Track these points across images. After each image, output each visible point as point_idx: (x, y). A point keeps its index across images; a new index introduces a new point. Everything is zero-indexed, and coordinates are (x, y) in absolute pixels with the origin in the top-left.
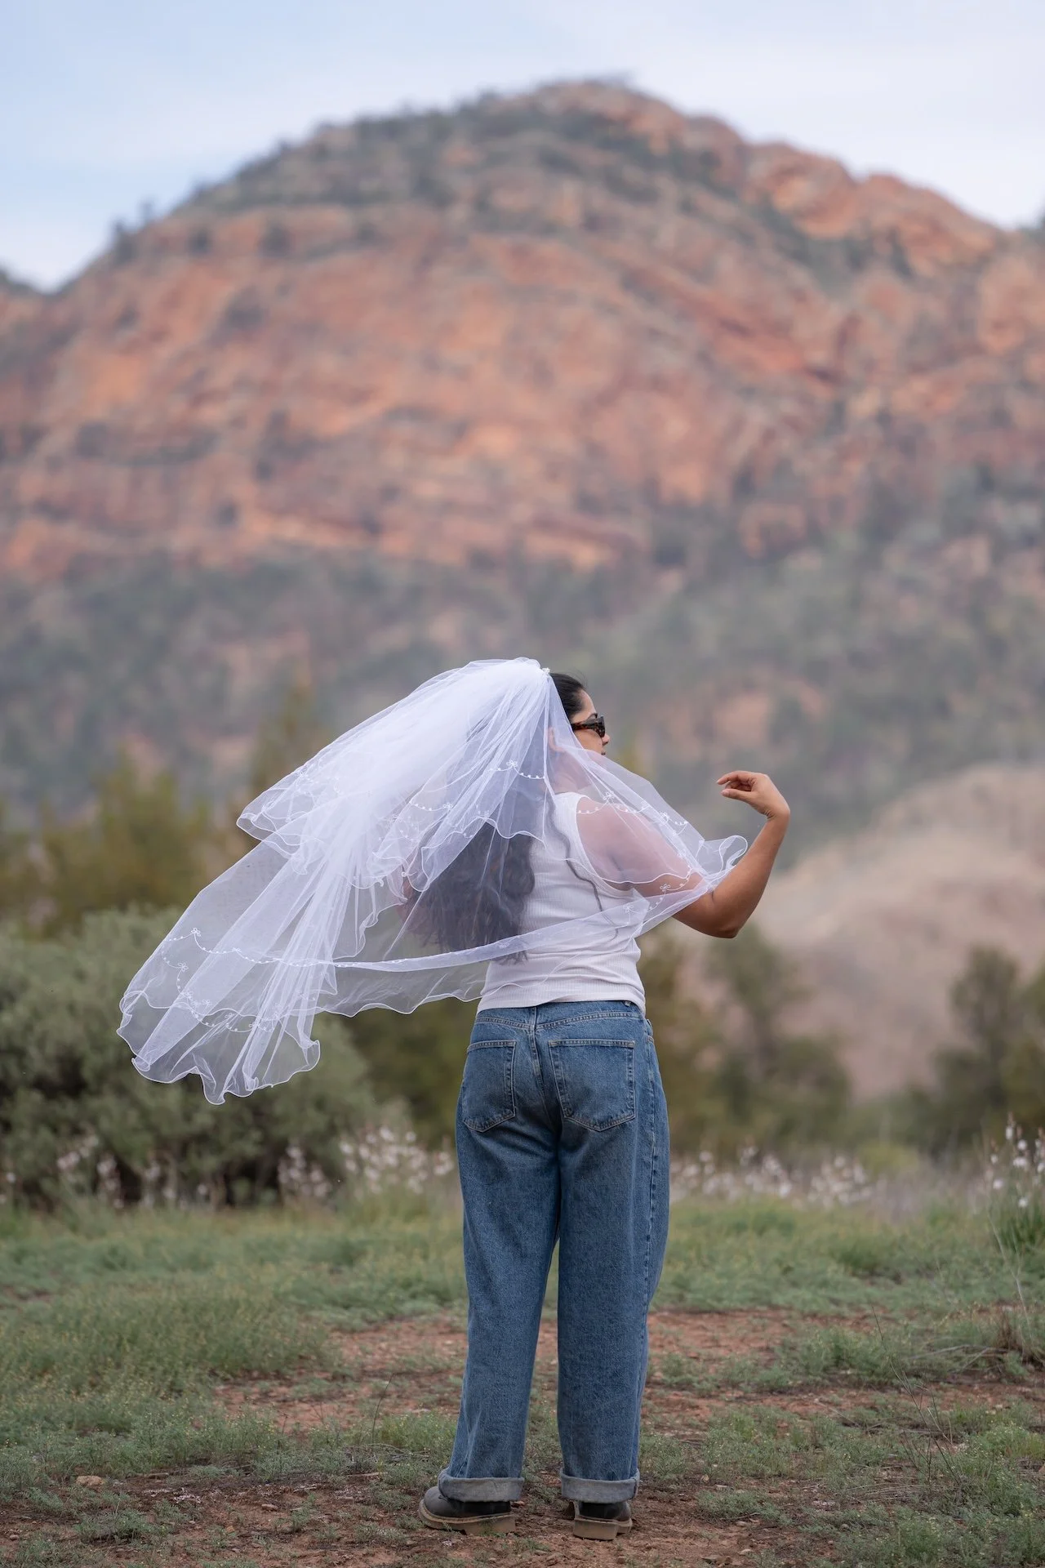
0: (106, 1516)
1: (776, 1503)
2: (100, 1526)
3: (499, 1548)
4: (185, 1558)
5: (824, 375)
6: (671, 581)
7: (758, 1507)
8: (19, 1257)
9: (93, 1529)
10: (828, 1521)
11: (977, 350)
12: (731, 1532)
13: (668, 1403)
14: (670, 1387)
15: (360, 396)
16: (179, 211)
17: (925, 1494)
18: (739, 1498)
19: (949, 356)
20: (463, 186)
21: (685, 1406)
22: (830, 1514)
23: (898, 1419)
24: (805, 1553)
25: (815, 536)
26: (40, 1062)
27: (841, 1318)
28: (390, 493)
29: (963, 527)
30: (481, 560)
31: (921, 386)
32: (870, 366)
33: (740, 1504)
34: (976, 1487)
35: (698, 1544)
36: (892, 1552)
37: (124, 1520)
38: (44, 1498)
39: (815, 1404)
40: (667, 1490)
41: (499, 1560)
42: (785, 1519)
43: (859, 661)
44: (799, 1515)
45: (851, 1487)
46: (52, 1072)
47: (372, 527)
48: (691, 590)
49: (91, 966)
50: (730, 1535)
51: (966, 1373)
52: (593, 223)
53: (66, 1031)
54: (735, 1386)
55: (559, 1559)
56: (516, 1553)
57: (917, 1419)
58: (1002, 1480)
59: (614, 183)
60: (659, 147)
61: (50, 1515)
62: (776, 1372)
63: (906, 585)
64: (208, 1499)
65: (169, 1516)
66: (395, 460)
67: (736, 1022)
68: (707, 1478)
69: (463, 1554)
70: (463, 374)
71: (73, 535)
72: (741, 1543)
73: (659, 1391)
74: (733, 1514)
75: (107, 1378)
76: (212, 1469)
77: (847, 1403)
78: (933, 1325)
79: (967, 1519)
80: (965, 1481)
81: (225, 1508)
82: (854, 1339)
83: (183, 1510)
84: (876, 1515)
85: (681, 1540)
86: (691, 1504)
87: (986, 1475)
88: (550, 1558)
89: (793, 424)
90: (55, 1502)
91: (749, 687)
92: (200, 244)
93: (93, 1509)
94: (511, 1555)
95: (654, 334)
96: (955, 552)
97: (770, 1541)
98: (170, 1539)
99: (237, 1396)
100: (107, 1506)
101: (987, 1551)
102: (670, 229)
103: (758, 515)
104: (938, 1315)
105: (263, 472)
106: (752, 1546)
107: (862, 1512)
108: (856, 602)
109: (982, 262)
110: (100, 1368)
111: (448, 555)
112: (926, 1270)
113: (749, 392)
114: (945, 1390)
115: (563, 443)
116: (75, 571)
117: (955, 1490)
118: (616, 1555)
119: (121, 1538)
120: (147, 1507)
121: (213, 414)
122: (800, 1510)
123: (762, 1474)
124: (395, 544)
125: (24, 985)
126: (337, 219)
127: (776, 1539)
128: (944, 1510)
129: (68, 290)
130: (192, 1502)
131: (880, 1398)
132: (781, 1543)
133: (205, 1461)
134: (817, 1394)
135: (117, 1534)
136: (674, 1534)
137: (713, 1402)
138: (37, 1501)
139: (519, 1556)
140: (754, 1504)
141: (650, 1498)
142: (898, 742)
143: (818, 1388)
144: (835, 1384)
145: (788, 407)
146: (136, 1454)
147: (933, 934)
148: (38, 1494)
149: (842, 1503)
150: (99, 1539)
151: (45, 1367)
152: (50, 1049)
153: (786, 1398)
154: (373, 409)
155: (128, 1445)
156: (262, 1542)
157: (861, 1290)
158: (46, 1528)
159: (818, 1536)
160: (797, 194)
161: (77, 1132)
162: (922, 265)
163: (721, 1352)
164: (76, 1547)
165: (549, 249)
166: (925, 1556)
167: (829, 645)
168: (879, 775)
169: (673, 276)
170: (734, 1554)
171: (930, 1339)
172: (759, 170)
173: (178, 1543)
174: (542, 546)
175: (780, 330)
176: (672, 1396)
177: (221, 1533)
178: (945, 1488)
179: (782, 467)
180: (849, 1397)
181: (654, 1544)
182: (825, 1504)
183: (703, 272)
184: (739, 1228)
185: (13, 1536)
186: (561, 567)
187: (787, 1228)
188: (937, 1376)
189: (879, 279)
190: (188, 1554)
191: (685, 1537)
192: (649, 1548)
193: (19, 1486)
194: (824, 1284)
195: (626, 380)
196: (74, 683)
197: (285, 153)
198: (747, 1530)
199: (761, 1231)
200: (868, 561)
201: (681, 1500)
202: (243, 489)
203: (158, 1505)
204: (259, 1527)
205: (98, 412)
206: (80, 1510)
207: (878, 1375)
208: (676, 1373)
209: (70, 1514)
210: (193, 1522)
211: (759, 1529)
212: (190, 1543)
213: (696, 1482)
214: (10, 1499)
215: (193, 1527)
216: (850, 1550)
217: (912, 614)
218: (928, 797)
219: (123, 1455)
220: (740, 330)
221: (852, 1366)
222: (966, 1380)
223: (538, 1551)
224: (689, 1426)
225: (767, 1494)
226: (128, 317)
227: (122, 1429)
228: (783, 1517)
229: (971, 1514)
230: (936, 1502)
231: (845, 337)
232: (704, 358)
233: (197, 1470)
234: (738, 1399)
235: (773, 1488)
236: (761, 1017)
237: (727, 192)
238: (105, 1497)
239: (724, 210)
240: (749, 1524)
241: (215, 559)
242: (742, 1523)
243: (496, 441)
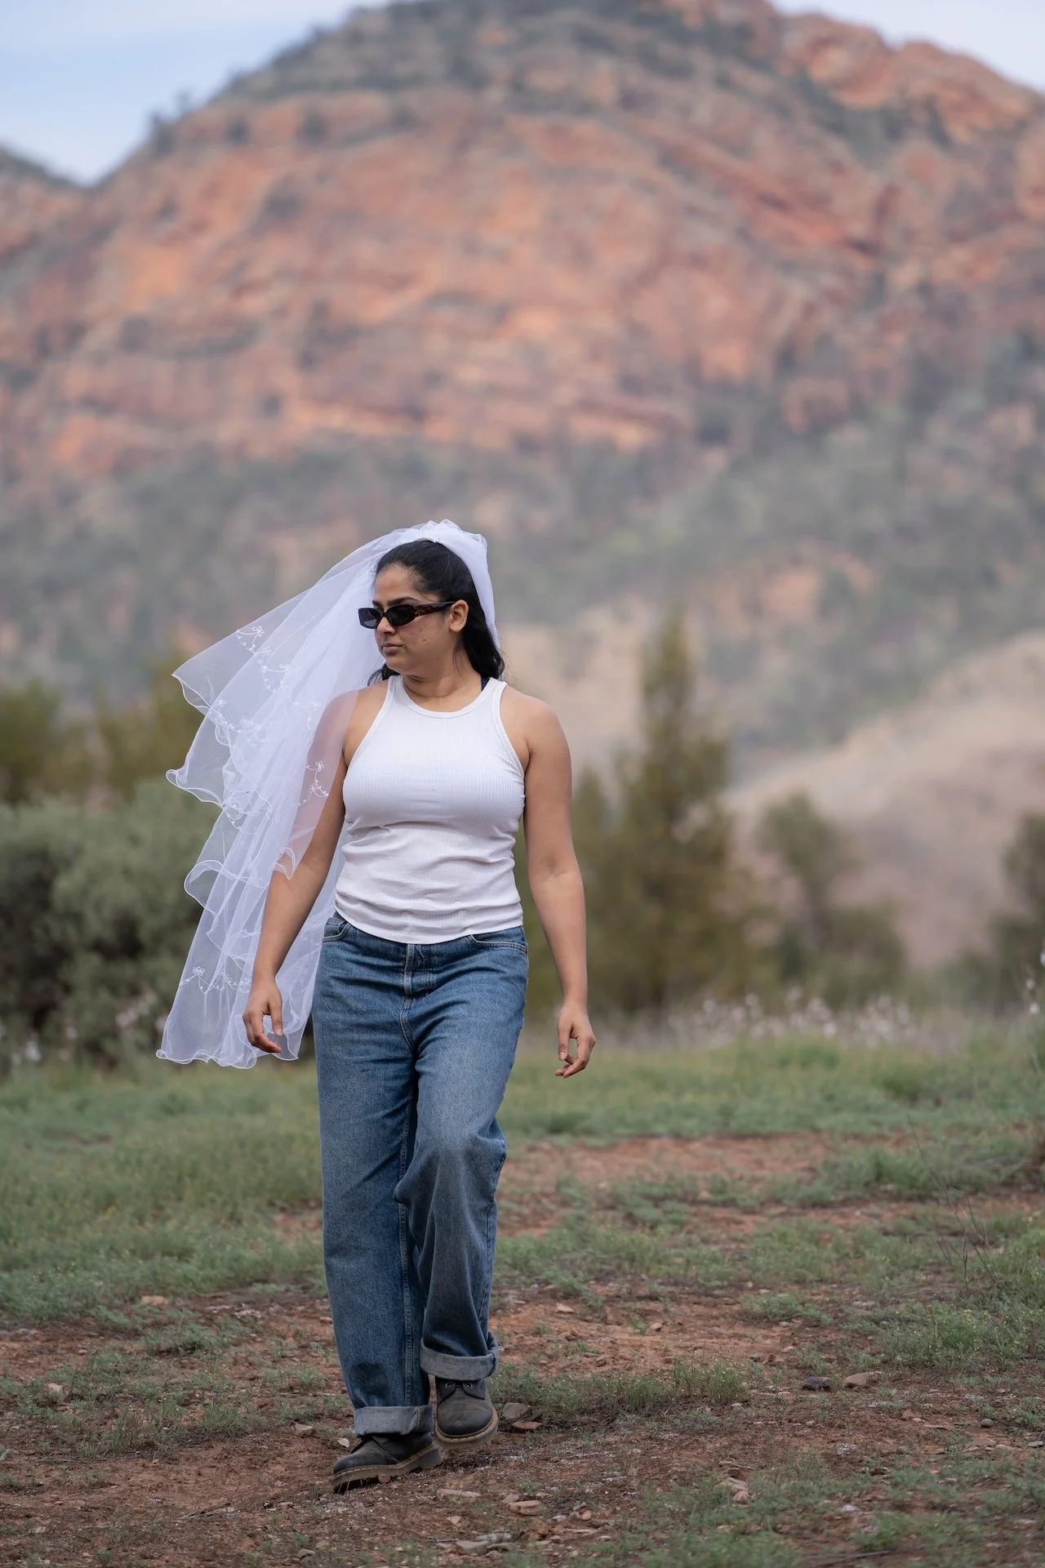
0: (170, 1330)
1: (817, 1304)
2: (165, 1341)
3: (549, 1352)
4: (247, 1367)
5: (863, 247)
6: (715, 459)
7: (800, 1308)
8: (81, 1107)
9: (158, 1342)
10: (869, 1319)
11: (1016, 216)
12: (774, 1332)
13: (713, 1221)
14: (714, 1204)
15: (401, 282)
16: (215, 101)
17: (961, 1293)
18: (781, 1300)
19: (988, 223)
20: (498, 66)
21: (729, 1221)
22: (869, 1313)
23: (938, 1228)
24: (846, 1348)
25: (858, 410)
26: (97, 925)
27: (882, 1138)
28: (434, 379)
29: (1005, 395)
30: (526, 444)
31: (961, 255)
32: (910, 235)
33: (783, 1305)
34: (1010, 1283)
35: (743, 1344)
36: (929, 1344)
37: (188, 1334)
38: (111, 1315)
39: (857, 1217)
40: (711, 1295)
41: (550, 1363)
42: (827, 1318)
43: (906, 533)
44: (840, 1315)
45: (890, 1287)
46: (109, 935)
47: (416, 413)
48: (737, 467)
49: (145, 830)
50: (774, 1334)
51: (1005, 1184)
52: (629, 101)
53: (122, 894)
54: (778, 1202)
55: (608, 1360)
56: (566, 1356)
57: (957, 1227)
58: (1036, 1275)
59: (650, 60)
60: (693, 21)
61: (118, 1331)
62: (818, 1187)
63: (950, 455)
64: (268, 1314)
65: (230, 1329)
66: (437, 345)
67: (789, 894)
68: (750, 1285)
69: (515, 1358)
70: (503, 257)
71: (119, 430)
72: (783, 1343)
73: (705, 1209)
74: (775, 1316)
75: (169, 1211)
76: (271, 1288)
77: (888, 1216)
78: (973, 1141)
79: (1002, 1312)
80: (1001, 1278)
81: (285, 1322)
82: (893, 1155)
83: (244, 1324)
84: (914, 1312)
85: (725, 1341)
86: (736, 1308)
87: (1021, 1271)
88: (598, 1359)
89: (833, 297)
90: (121, 1319)
91: (796, 562)
92: (237, 134)
93: (157, 1325)
94: (561, 1357)
95: (692, 211)
96: (998, 421)
97: (812, 1339)
98: (233, 1350)
99: (295, 1224)
100: (172, 1322)
101: (1021, 1340)
102: (706, 104)
103: (800, 390)
104: (977, 1131)
105: (307, 361)
106: (794, 1344)
107: (901, 1310)
108: (902, 474)
109: (1019, 128)
110: (161, 1202)
111: (492, 440)
112: (965, 1094)
113: (789, 267)
114: (983, 1200)
115: (604, 323)
116: (123, 466)
117: (991, 1287)
118: (663, 1356)
119: (186, 1350)
120: (209, 1322)
121: (255, 305)
122: (841, 1311)
123: (804, 1281)
124: (439, 430)
125: (79, 851)
126: (373, 104)
127: (818, 1337)
128: (981, 1304)
129: (107, 183)
130: (252, 1317)
131: (919, 1209)
132: (823, 1340)
133: (265, 1281)
134: (858, 1207)
135: (181, 1346)
136: (719, 1336)
137: (758, 1218)
138: (103, 1319)
139: (569, 1358)
140: (796, 1305)
141: (695, 1303)
142: (946, 613)
143: (860, 1202)
144: (875, 1198)
145: (829, 281)
146: (197, 1274)
147: (986, 803)
148: (104, 1311)
149: (881, 1303)
150: (163, 1352)
151: (108, 1201)
152: (107, 913)
153: (830, 1212)
154: (413, 296)
155: (191, 1268)
156: (321, 1352)
157: (899, 1113)
158: (113, 1343)
159: (859, 1333)
160: (833, 64)
161: (135, 992)
162: (960, 133)
163: (765, 1173)
164: (142, 1359)
165: (586, 128)
166: (961, 1346)
167: (874, 519)
168: (926, 646)
169: (711, 152)
170: (778, 1352)
171: (968, 1154)
172: (794, 42)
173: (240, 1354)
174: (586, 428)
175: (819, 203)
176: (719, 1213)
177: (281, 1344)
178: (981, 1286)
179: (824, 341)
180: (891, 1210)
181: (700, 1344)
182: (864, 1304)
183: (739, 147)
184: (784, 1063)
185: (81, 1351)
186: (605, 449)
187: (831, 1061)
188: (976, 1188)
189: (917, 147)
190: (250, 1364)
191: (730, 1337)
192: (695, 1349)
193: (87, 1306)
194: (867, 1109)
195: (665, 259)
196: (125, 578)
197: (320, 38)
198: (791, 1329)
199: (805, 1064)
200: (914, 433)
201: (726, 1304)
202: (287, 379)
203: (220, 1319)
204: (318, 1338)
205: (140, 306)
206: (145, 1326)
207: (918, 1188)
208: (721, 1192)
209: (136, 1331)
210: (254, 1335)
211: (801, 1329)
212: (251, 1354)
213: (742, 1289)
214: (77, 1317)
215: (254, 1339)
216: (888, 1344)
217: (957, 484)
218: (977, 667)
219: (185, 1276)
220: (779, 205)
221: (892, 1181)
222: (1004, 1191)
223: (587, 1353)
224: (735, 1240)
225: (809, 1297)
226: (168, 210)
227: (184, 1254)
228: (824, 1316)
229: (1006, 1308)
230: (972, 1299)
231: (883, 208)
232: (743, 234)
233: (257, 1288)
234: (782, 1215)
235: (815, 1291)
236: (815, 888)
237: (760, 65)
238: (169, 1313)
239: (758, 83)
240: (791, 1324)
241: (261, 450)
242: (784, 1323)
243: (538, 324)
